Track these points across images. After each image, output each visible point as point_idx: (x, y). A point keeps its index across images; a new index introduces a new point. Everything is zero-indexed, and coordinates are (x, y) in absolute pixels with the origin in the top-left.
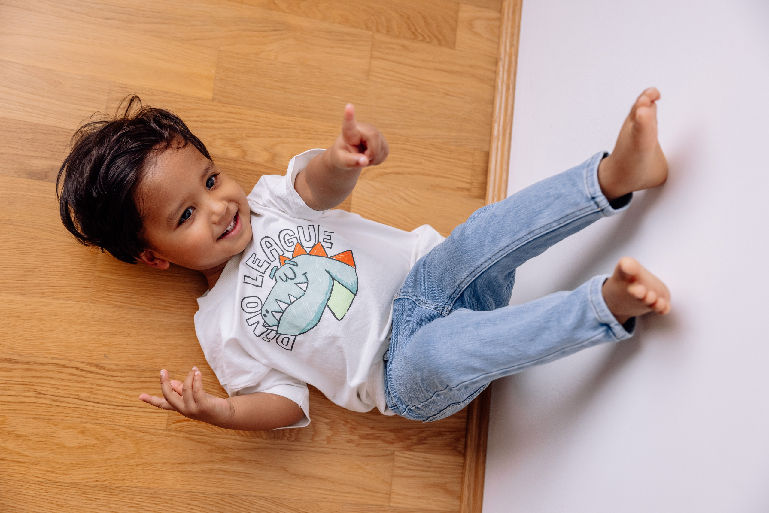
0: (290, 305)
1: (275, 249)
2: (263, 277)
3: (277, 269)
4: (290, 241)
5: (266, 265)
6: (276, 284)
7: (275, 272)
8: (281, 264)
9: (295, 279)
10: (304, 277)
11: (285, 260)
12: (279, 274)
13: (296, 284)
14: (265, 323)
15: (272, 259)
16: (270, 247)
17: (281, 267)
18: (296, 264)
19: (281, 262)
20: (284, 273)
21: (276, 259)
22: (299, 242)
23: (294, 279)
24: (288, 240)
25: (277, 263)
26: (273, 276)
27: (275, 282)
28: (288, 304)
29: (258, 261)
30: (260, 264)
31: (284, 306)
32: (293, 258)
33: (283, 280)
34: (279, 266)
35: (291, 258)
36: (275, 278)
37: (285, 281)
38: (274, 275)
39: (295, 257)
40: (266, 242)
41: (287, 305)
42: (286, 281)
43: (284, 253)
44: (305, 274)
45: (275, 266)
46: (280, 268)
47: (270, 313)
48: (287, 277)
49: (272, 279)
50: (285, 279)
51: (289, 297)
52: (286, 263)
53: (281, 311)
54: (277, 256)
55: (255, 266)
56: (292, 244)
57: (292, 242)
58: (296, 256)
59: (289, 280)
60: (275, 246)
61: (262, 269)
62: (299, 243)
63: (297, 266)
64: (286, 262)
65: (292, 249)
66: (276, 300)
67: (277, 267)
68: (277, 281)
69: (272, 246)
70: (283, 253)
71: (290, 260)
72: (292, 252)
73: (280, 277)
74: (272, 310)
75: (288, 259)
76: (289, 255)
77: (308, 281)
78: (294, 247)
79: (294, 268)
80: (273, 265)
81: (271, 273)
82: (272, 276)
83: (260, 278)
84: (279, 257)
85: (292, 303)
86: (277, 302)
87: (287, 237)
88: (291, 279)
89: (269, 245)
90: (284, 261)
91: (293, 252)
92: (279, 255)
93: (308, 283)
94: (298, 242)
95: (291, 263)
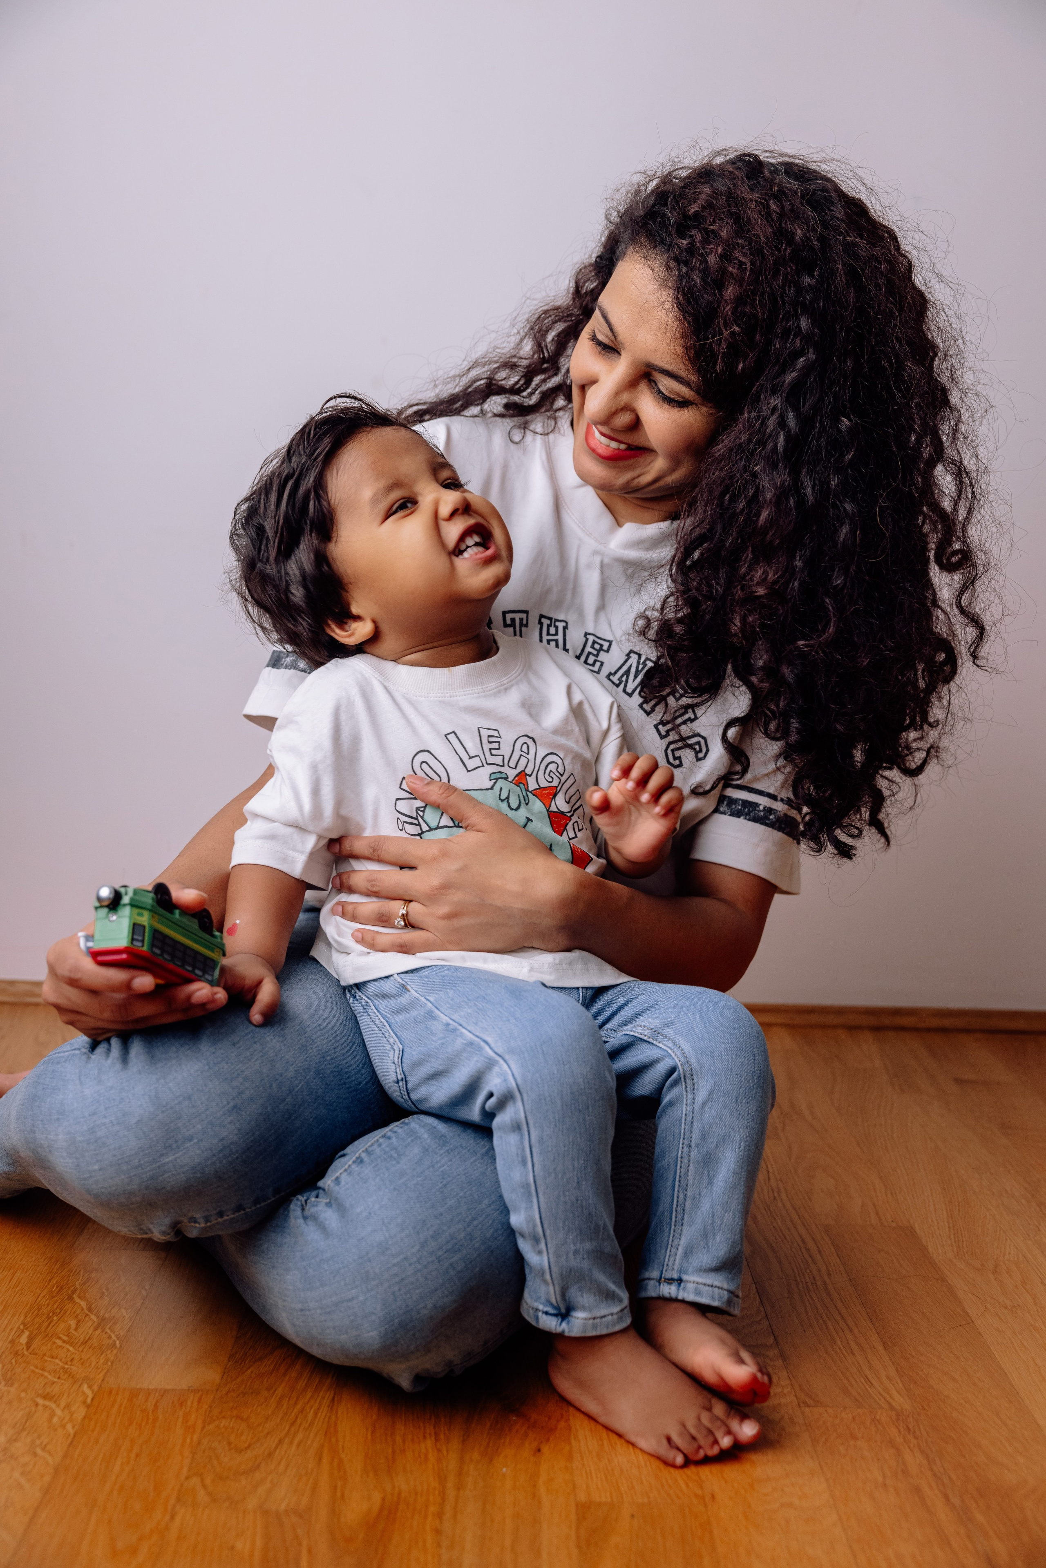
1: (527, 759)
2: (483, 767)
3: (506, 779)
4: (552, 774)
5: (498, 760)
6: (487, 789)
7: (500, 779)
8: (515, 781)
9: (513, 811)
10: (525, 821)
12: (503, 785)
14: (422, 809)
15: (512, 764)
16: (523, 751)
17: (511, 782)
18: (528, 801)
19: (517, 779)
20: (508, 792)
21: (515, 768)
22: (558, 789)
23: (512, 809)
24: (551, 771)
25: (512, 774)
26: (494, 779)
27: (489, 787)
29: (495, 746)
30: (494, 752)
32: (531, 792)
33: (500, 795)
34: (510, 780)
35: (530, 789)
36: (495, 783)
38: (497, 779)
39: (534, 795)
40: (523, 741)
42: (502, 801)
43: (530, 776)
44: (528, 820)
45: (507, 774)
46: (509, 782)
48: (508, 798)
49: (491, 780)
50: (503, 797)
54: (519, 769)
56: (550, 780)
57: (553, 778)
58: (537, 797)
59: (505, 803)
61: (491, 759)
62: (555, 789)
65: (543, 784)
67: (508, 778)
68: (492, 788)
69: (527, 753)
70: (530, 774)
72: (539, 786)
73: (500, 790)
75: (528, 786)
76: (532, 786)
78: (547, 784)
80: (506, 769)
81: (495, 774)
82: (493, 777)
83: (476, 762)
84: (522, 771)
87: (553, 767)
88: (510, 806)
89: (524, 749)
90: (522, 782)
91: (540, 788)
92: (524, 771)
94: (557, 787)
95: (525, 793)
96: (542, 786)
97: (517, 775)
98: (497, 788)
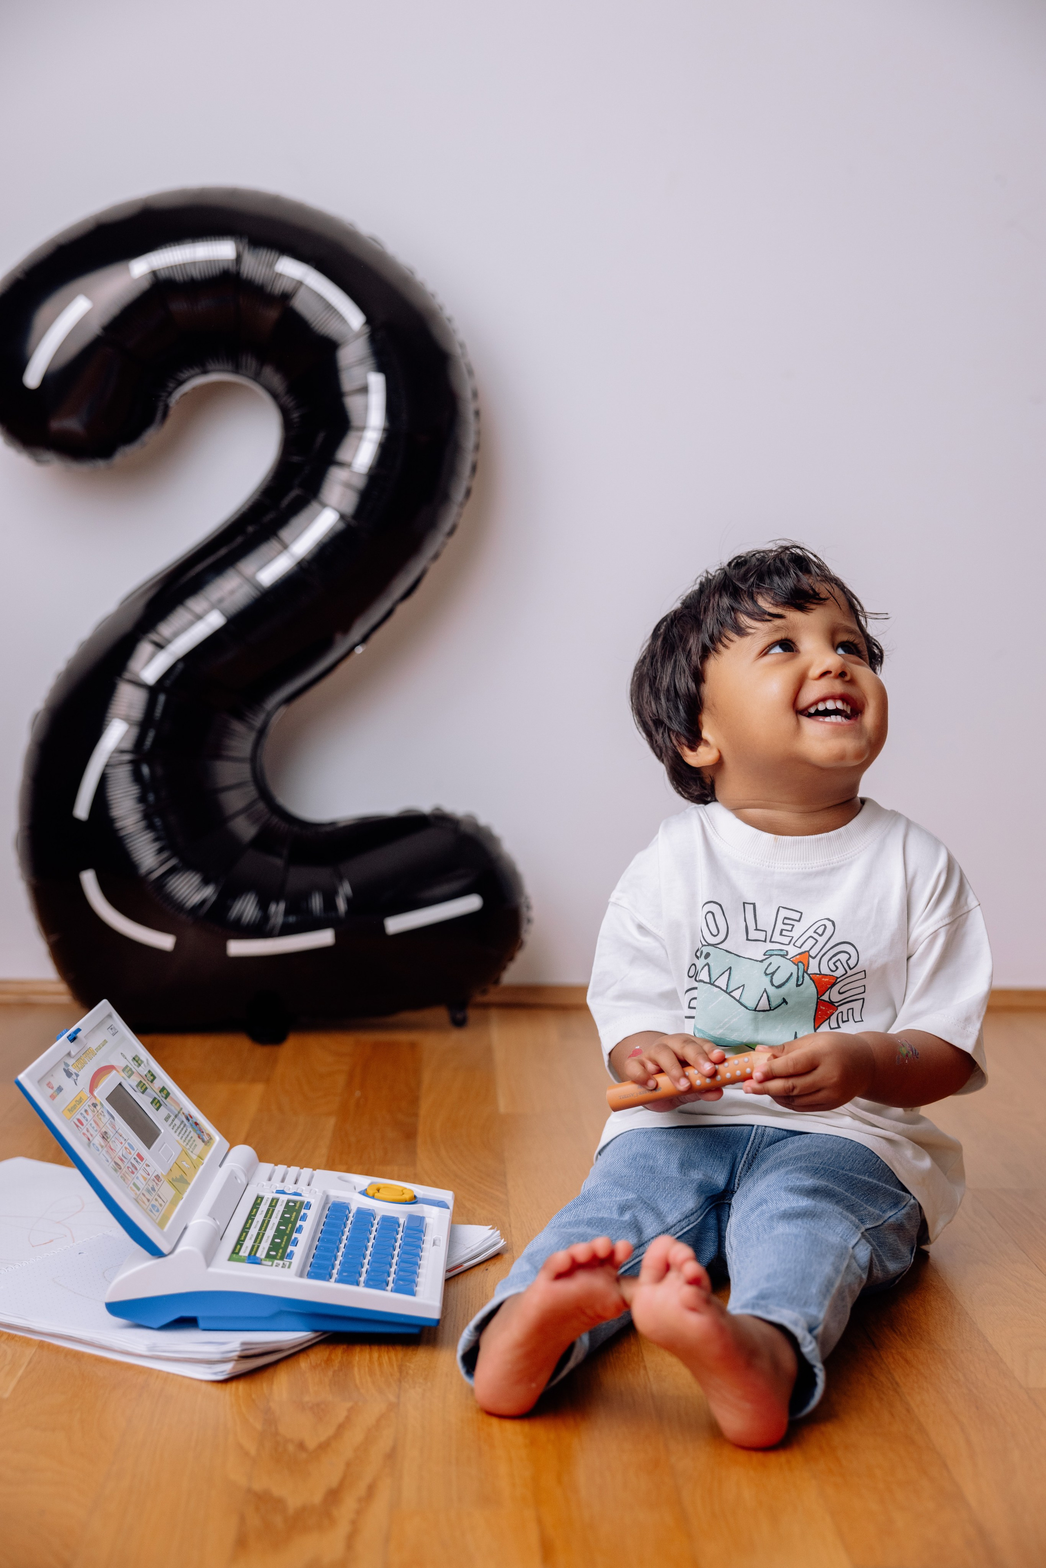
0: (725, 991)
1: (817, 941)
2: (765, 941)
3: (782, 956)
4: (838, 964)
6: (757, 961)
7: (776, 955)
8: (794, 958)
9: (773, 987)
10: (780, 1001)
11: (802, 962)
12: (776, 961)
13: (765, 991)
15: (798, 944)
16: (817, 933)
17: (788, 959)
18: (800, 983)
19: (798, 957)
20: (779, 967)
21: (800, 948)
23: (773, 985)
24: (839, 960)
25: (793, 951)
26: (768, 954)
27: (760, 959)
28: (727, 988)
29: (789, 928)
30: (785, 932)
31: (722, 982)
32: (809, 975)
33: (766, 969)
34: (788, 957)
35: (809, 972)
36: (766, 959)
37: (765, 972)
38: (771, 955)
39: (811, 979)
40: (825, 925)
41: (724, 988)
42: (767, 975)
43: (814, 958)
44: (785, 1001)
45: (787, 952)
46: (786, 958)
47: (706, 961)
48: (773, 973)
49: (764, 955)
50: (768, 972)
51: (739, 988)
52: (797, 965)
53: (713, 980)
54: (806, 948)
55: (780, 926)
56: (834, 968)
57: (837, 968)
58: (813, 981)
59: (768, 978)
60: (822, 940)
62: (836, 980)
63: (798, 985)
64: (801, 965)
65: (825, 970)
66: (730, 968)
67: (787, 955)
68: (762, 961)
69: (820, 935)
70: (813, 956)
71: (805, 971)
72: (820, 971)
73: (771, 963)
74: (711, 965)
75: (806, 968)
76: (813, 969)
77: (773, 1010)
78: (828, 972)
79: (793, 980)
80: (789, 948)
81: (773, 950)
82: (770, 952)
83: (761, 936)
84: (805, 952)
85: (729, 994)
86: (727, 970)
87: (843, 957)
88: (771, 981)
89: (820, 931)
90: (800, 962)
91: (820, 974)
92: (808, 952)
93: (770, 1010)
94: (838, 978)
95: (800, 974)
96: (822, 973)
97: (799, 954)
98: (767, 963)
